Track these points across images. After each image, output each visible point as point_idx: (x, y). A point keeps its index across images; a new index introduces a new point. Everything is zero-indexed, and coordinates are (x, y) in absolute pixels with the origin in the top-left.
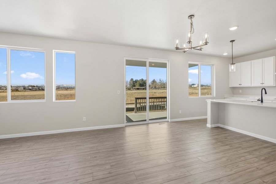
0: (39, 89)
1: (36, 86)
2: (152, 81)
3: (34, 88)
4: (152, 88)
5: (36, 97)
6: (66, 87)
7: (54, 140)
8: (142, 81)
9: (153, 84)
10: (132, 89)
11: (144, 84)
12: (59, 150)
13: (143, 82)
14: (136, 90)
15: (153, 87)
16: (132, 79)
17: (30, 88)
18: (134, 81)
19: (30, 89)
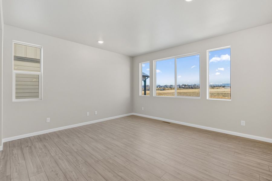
0: (189, 87)
1: (187, 85)
3: (186, 86)
5: (187, 94)
6: (212, 85)
7: (208, 136)
12: (215, 149)
17: (183, 86)
19: (183, 88)
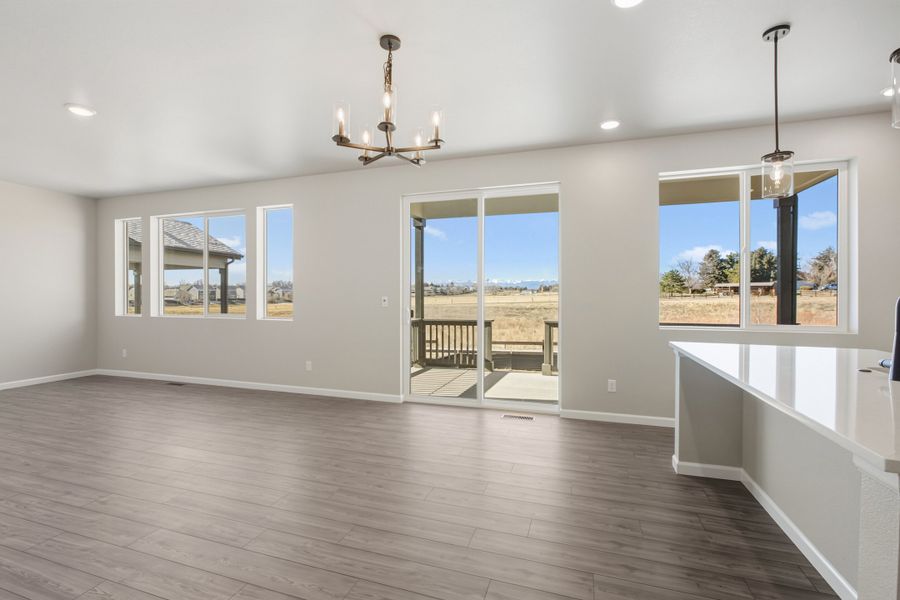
2: (817, 255)
4: (816, 286)
8: (761, 257)
9: (821, 269)
10: (709, 290)
11: (769, 269)
13: (764, 261)
14: (728, 294)
15: (824, 279)
16: (712, 254)
18: (722, 261)
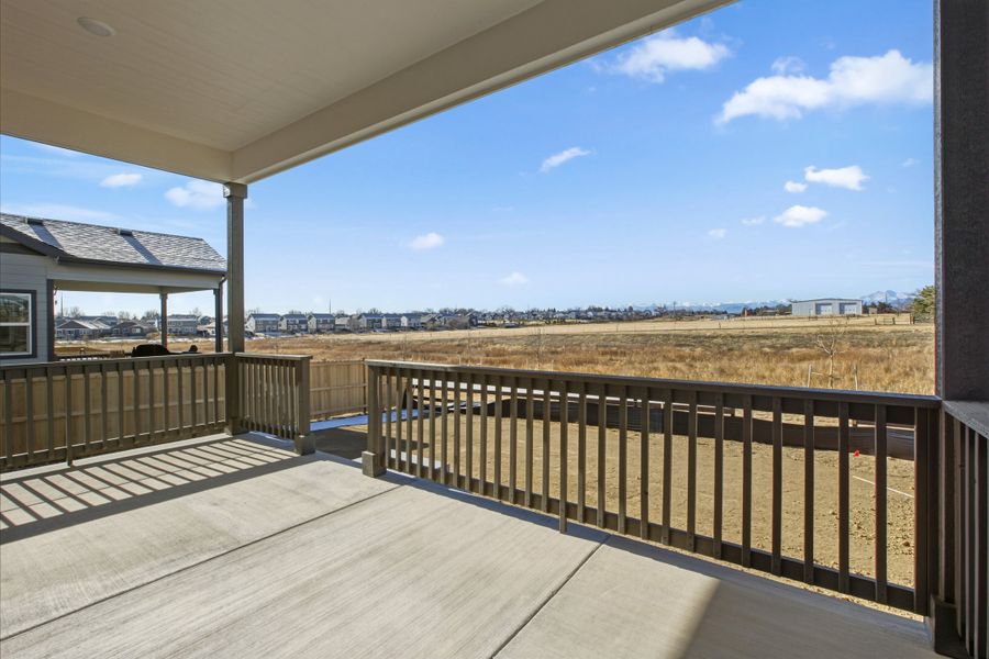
3: (599, 314)
19: (590, 319)
